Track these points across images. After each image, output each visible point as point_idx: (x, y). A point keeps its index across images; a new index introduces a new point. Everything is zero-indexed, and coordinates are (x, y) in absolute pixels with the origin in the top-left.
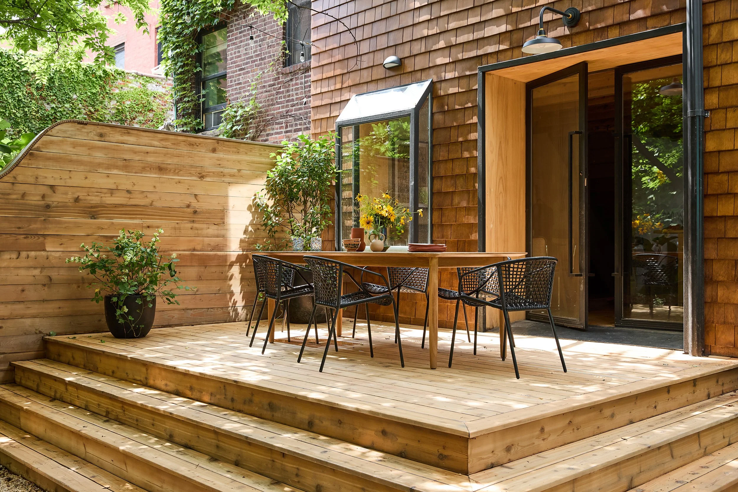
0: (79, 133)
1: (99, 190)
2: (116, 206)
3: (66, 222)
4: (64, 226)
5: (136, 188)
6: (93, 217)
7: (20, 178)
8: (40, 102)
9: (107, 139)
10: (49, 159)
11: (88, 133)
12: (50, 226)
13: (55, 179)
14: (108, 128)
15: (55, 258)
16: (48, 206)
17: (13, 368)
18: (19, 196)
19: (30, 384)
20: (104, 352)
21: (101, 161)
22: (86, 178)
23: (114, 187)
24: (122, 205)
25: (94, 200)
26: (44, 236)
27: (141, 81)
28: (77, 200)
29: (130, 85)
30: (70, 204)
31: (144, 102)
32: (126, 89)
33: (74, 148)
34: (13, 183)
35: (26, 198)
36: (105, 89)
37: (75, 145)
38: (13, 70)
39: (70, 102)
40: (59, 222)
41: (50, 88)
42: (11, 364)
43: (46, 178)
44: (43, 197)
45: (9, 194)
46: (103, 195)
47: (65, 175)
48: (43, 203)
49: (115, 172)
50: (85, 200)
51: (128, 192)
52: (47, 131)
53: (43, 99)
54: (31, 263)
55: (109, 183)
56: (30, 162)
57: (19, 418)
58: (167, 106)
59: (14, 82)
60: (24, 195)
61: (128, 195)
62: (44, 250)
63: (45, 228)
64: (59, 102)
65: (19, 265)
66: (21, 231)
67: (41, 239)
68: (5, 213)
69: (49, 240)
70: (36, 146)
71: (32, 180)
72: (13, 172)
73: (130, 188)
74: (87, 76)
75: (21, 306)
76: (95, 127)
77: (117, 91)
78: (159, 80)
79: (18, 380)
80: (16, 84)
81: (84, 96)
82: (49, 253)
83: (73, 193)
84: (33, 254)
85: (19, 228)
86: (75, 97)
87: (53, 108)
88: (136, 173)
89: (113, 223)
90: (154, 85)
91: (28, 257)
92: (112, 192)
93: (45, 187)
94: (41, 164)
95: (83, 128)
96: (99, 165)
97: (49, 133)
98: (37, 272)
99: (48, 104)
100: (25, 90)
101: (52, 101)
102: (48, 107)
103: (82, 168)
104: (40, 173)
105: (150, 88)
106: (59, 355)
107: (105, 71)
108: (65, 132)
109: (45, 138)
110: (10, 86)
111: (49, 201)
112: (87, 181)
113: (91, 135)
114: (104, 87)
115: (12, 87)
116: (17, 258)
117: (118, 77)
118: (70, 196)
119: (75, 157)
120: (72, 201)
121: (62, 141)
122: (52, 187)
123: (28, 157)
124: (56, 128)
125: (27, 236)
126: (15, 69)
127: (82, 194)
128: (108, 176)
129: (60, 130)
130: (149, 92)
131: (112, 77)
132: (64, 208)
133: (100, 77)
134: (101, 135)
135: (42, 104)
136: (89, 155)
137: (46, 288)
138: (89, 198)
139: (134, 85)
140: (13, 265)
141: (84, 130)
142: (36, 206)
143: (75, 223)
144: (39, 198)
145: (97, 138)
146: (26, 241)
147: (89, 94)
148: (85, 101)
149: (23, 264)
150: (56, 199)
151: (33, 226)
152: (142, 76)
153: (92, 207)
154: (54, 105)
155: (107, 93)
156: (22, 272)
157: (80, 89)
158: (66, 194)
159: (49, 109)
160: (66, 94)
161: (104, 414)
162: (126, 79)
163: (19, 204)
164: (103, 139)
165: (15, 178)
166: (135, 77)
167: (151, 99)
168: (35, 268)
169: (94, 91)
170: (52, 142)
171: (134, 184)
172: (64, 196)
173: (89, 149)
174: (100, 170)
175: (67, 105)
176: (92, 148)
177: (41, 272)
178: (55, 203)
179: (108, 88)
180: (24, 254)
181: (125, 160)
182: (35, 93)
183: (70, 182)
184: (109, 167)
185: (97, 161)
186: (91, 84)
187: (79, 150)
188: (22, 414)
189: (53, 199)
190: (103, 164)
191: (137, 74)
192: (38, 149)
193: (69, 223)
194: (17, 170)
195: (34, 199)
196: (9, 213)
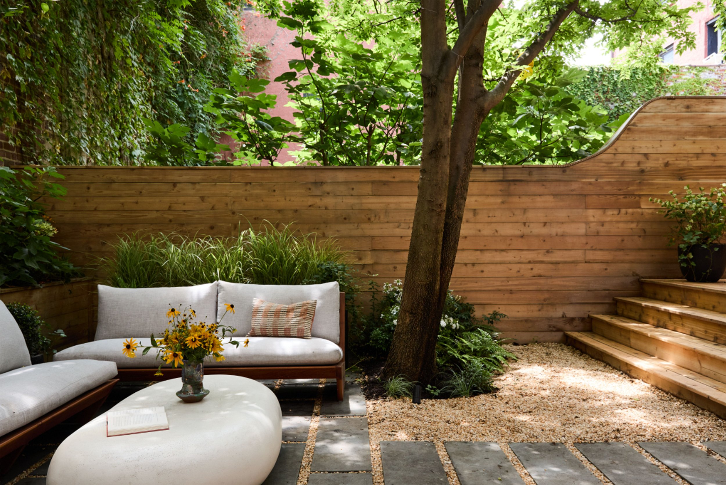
0: (669, 107)
1: (686, 155)
2: (701, 168)
3: (657, 184)
4: (655, 187)
5: (720, 151)
6: (681, 179)
7: (620, 150)
8: (606, 103)
9: (693, 109)
10: (643, 132)
11: (676, 107)
12: (644, 187)
13: (648, 148)
14: (694, 100)
15: (649, 214)
16: (642, 171)
17: (616, 302)
18: (619, 164)
19: (632, 315)
20: (703, 289)
21: (687, 129)
22: (675, 145)
23: (699, 151)
24: (707, 167)
25: (683, 164)
26: (640, 196)
27: (695, 72)
28: (667, 164)
29: (684, 77)
30: (661, 169)
31: (697, 90)
32: (680, 81)
33: (664, 120)
34: (615, 154)
35: (625, 165)
36: (661, 84)
37: (665, 118)
38: (584, 81)
39: (629, 100)
40: (652, 184)
41: (614, 91)
42: (614, 299)
43: (641, 147)
44: (639, 163)
45: (611, 163)
46: (689, 159)
47: (657, 144)
48: (638, 168)
49: (700, 138)
50: (674, 164)
51: (713, 155)
52: (641, 109)
53: (608, 100)
54: (629, 218)
55: (696, 149)
56: (628, 135)
57: (629, 339)
58: (720, 91)
59: (586, 90)
60: (623, 163)
61: (713, 158)
62: (640, 207)
63: (640, 190)
64: (621, 101)
65: (619, 219)
66: (621, 192)
67: (637, 198)
68: (608, 178)
69: (643, 199)
70: (633, 122)
71: (629, 150)
72: (615, 145)
73: (714, 151)
74: (645, 75)
75: (621, 253)
76: (683, 100)
77: (672, 84)
78: (712, 68)
79: (620, 312)
80: (587, 92)
81: (642, 94)
82: (644, 210)
83: (663, 159)
84: (630, 210)
85: (620, 190)
86: (634, 94)
87: (616, 107)
88: (720, 137)
89: (698, 184)
90: (707, 74)
91: (626, 213)
92: (697, 156)
93: (640, 156)
94: (637, 137)
95: (672, 102)
96: (686, 133)
97: (643, 110)
98: (634, 225)
99: (612, 104)
100: (593, 95)
101: (616, 101)
102: (612, 107)
103: (671, 137)
104: (637, 144)
105: (702, 77)
106: (655, 294)
107: (661, 69)
108: (656, 107)
109: (640, 115)
110: (583, 94)
111: (643, 166)
112: (675, 148)
113: (679, 108)
114: (660, 82)
115: (584, 95)
116: (618, 214)
117: (673, 71)
118: (661, 162)
119: (664, 129)
120: (662, 165)
121: (654, 116)
122: (646, 155)
123: (626, 132)
124: (649, 105)
125: (626, 196)
126: (586, 80)
127: (671, 159)
128: (694, 142)
129: (652, 107)
130: (702, 80)
131: (667, 73)
132: (655, 172)
133: (657, 74)
134: (688, 107)
135: (607, 105)
136: (677, 125)
137: (641, 239)
138: (677, 162)
139: (688, 76)
140: (615, 219)
141: (672, 104)
142: (633, 171)
143: (665, 184)
144: (635, 164)
145: (684, 110)
146: (625, 200)
147: (647, 90)
148: (644, 97)
149: (622, 219)
150: (649, 165)
151: (631, 188)
152: (695, 67)
153: (680, 170)
154: (617, 104)
155: (663, 87)
156: (622, 225)
157: (639, 88)
158: (657, 160)
159: (613, 108)
160: (627, 93)
161: (712, 339)
162: (680, 72)
163: (619, 170)
164: (689, 110)
165: (616, 149)
166: (688, 69)
167: (704, 86)
168: (632, 222)
169: (651, 87)
170: (645, 118)
171: (719, 148)
172: (656, 162)
173: (677, 120)
174: (687, 138)
175: (628, 103)
176: (679, 119)
177: (637, 226)
178: (649, 168)
179: (663, 83)
180: (623, 211)
181: (710, 127)
182: (602, 96)
183: (661, 150)
184: (695, 134)
185: (684, 130)
186: (648, 81)
187: (668, 122)
188: (632, 335)
189: (647, 165)
190: (689, 132)
191: (690, 66)
192: (634, 125)
193: (660, 184)
194: (618, 143)
195: (631, 166)
196: (611, 178)
